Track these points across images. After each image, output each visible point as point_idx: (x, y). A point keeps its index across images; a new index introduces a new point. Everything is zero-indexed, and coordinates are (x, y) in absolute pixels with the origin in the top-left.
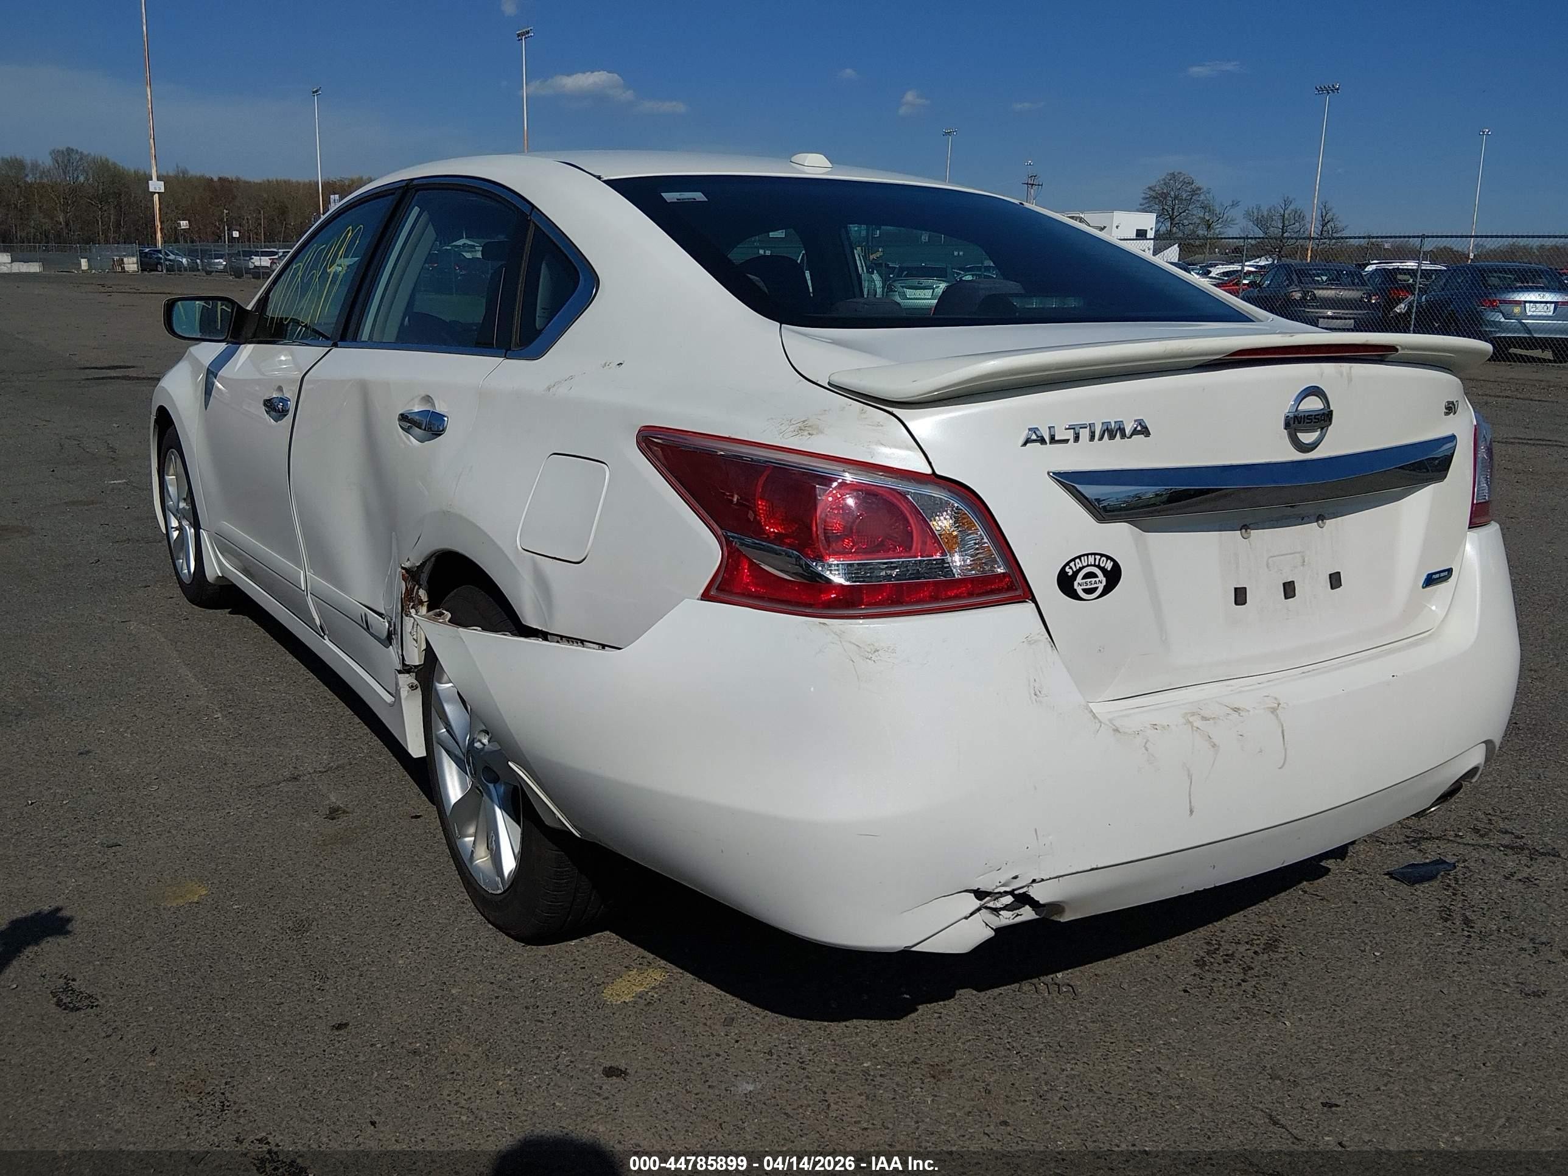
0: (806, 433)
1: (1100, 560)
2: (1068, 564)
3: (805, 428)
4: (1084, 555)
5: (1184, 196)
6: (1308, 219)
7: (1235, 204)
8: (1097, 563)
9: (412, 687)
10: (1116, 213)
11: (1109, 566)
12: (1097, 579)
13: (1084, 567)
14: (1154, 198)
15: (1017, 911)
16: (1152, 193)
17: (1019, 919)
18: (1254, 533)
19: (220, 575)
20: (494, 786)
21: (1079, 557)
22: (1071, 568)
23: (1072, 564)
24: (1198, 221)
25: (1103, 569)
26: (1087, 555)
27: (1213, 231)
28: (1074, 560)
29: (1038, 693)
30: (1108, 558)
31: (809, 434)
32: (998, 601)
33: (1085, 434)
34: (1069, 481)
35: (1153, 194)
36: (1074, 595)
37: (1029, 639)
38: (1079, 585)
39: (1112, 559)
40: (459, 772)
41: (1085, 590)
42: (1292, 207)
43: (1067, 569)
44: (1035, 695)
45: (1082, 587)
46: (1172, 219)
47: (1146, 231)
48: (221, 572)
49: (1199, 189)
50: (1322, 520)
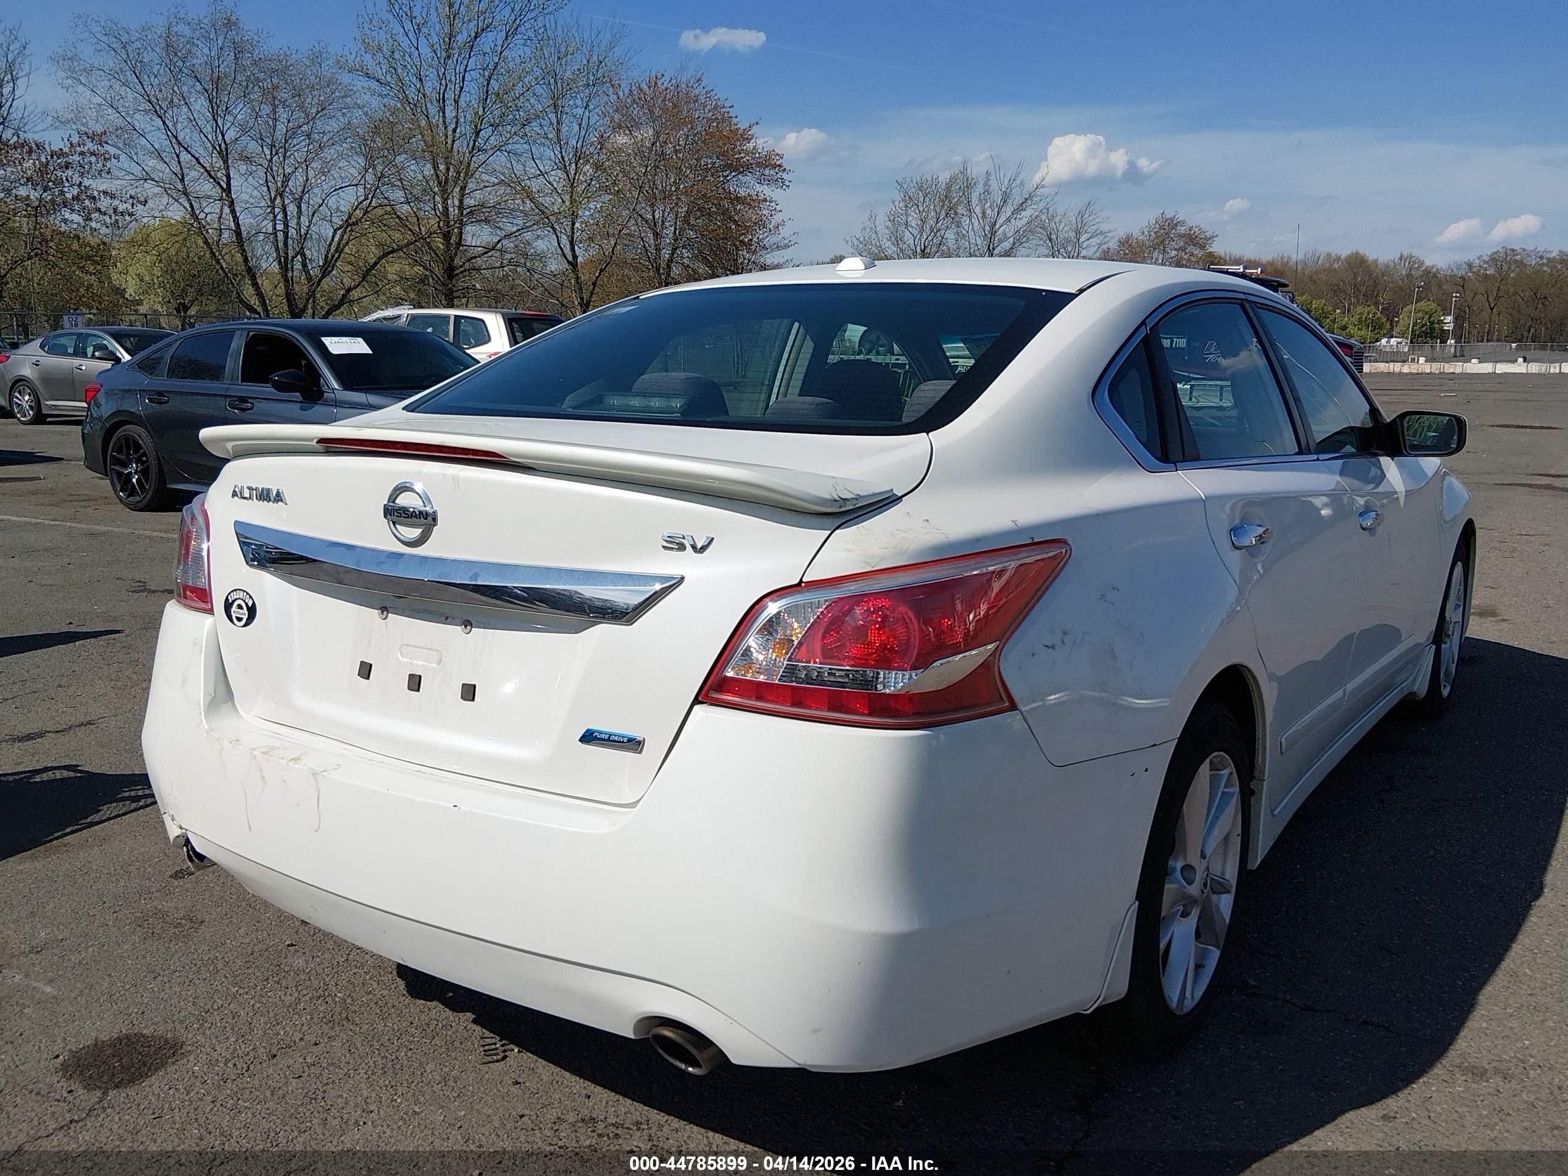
1: (246, 597)
2: (231, 592)
11: (250, 603)
12: (244, 612)
13: (238, 599)
18: (392, 617)
21: (237, 590)
22: (232, 596)
25: (247, 606)
26: (241, 590)
28: (234, 590)
30: (251, 597)
33: (254, 494)
34: (239, 529)
36: (230, 618)
38: (234, 611)
41: (237, 618)
43: (229, 597)
45: (237, 614)
50: (466, 626)
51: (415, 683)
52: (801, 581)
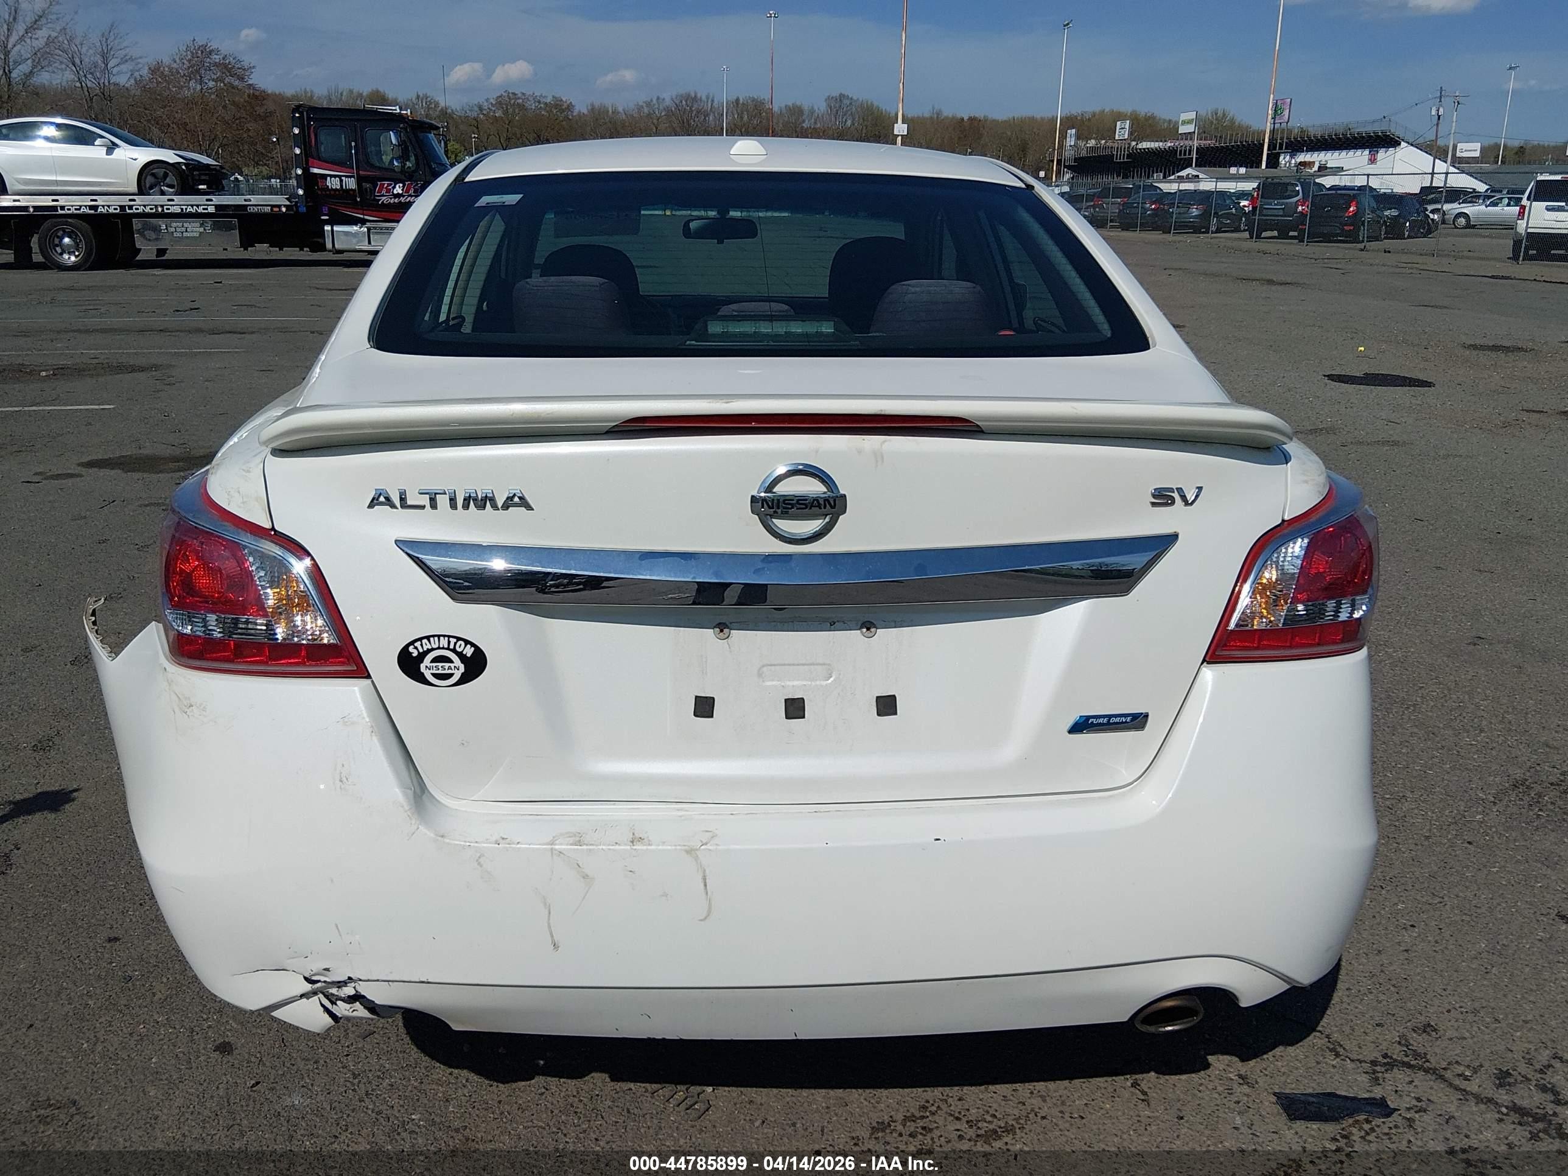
1: (455, 644)
2: (412, 643)
4: (433, 636)
8: (452, 647)
11: (469, 651)
12: (452, 665)
13: (433, 649)
18: (738, 636)
21: (428, 638)
22: (416, 648)
23: (418, 644)
25: (461, 655)
26: (439, 636)
28: (420, 639)
29: (344, 779)
30: (467, 642)
32: (328, 673)
33: (443, 501)
34: (412, 549)
36: (421, 679)
37: (346, 720)
38: (426, 667)
39: (473, 645)
41: (434, 675)
43: (411, 649)
44: (341, 781)
45: (432, 671)
50: (868, 629)
51: (795, 708)
52: (1283, 521)
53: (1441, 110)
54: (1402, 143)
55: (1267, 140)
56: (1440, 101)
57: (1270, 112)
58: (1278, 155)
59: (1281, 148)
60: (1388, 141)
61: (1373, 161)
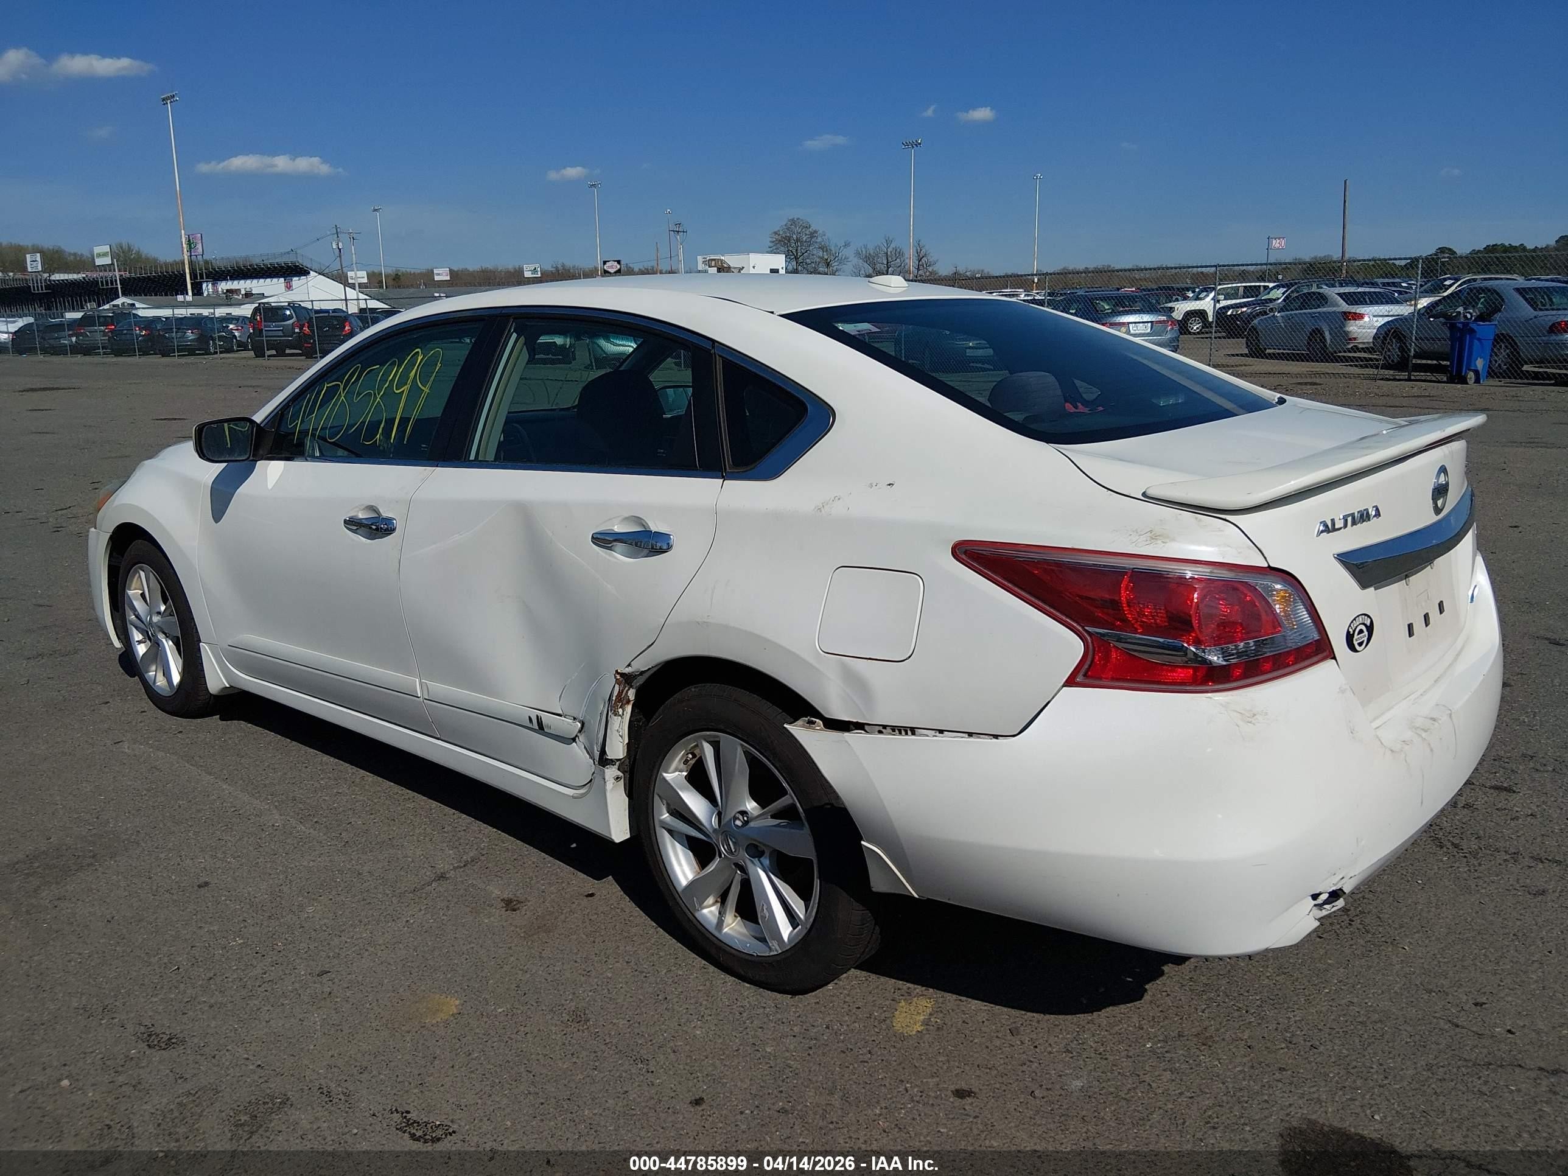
0: (1159, 542)
1: (1364, 618)
2: (1350, 624)
3: (1154, 537)
4: (1357, 617)
5: (804, 239)
6: (907, 256)
7: (847, 245)
8: (1363, 622)
9: (618, 778)
10: (752, 255)
12: (1364, 634)
13: (1357, 626)
14: (780, 241)
15: (1333, 904)
16: (777, 237)
17: (1335, 909)
19: (228, 686)
20: (759, 860)
21: (1355, 619)
22: (1351, 627)
24: (818, 260)
25: (1366, 625)
27: (831, 268)
28: (1352, 621)
30: (1368, 616)
31: (1163, 542)
32: (1317, 662)
33: (1350, 521)
34: (1345, 559)
35: (779, 238)
36: (1354, 649)
38: (1356, 641)
39: (1370, 617)
40: (683, 851)
41: (1358, 644)
42: (893, 245)
43: (1349, 629)
46: (796, 258)
47: (778, 270)
48: (228, 684)
49: (816, 232)
51: (1426, 620)
53: (340, 244)
54: (311, 272)
55: (187, 271)
56: (338, 237)
57: (184, 246)
58: (201, 284)
59: (202, 278)
60: (300, 271)
61: (289, 287)
